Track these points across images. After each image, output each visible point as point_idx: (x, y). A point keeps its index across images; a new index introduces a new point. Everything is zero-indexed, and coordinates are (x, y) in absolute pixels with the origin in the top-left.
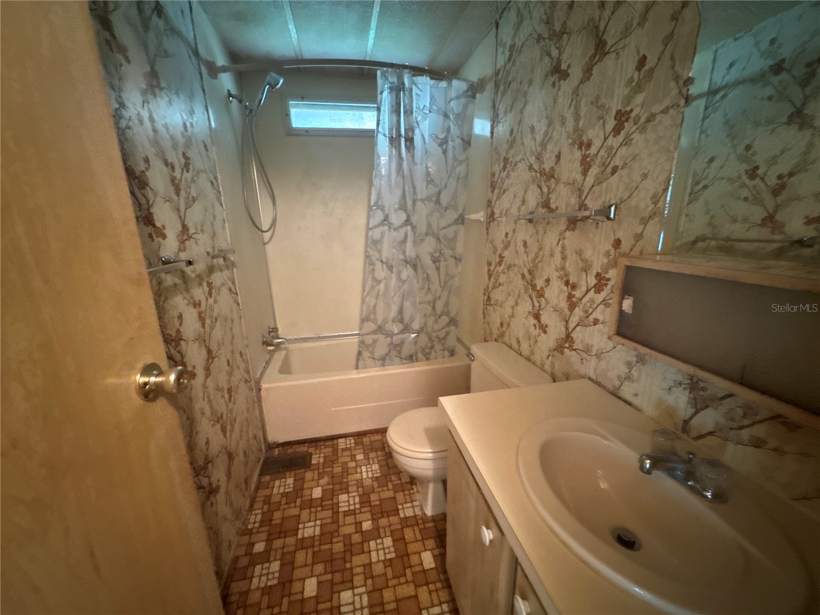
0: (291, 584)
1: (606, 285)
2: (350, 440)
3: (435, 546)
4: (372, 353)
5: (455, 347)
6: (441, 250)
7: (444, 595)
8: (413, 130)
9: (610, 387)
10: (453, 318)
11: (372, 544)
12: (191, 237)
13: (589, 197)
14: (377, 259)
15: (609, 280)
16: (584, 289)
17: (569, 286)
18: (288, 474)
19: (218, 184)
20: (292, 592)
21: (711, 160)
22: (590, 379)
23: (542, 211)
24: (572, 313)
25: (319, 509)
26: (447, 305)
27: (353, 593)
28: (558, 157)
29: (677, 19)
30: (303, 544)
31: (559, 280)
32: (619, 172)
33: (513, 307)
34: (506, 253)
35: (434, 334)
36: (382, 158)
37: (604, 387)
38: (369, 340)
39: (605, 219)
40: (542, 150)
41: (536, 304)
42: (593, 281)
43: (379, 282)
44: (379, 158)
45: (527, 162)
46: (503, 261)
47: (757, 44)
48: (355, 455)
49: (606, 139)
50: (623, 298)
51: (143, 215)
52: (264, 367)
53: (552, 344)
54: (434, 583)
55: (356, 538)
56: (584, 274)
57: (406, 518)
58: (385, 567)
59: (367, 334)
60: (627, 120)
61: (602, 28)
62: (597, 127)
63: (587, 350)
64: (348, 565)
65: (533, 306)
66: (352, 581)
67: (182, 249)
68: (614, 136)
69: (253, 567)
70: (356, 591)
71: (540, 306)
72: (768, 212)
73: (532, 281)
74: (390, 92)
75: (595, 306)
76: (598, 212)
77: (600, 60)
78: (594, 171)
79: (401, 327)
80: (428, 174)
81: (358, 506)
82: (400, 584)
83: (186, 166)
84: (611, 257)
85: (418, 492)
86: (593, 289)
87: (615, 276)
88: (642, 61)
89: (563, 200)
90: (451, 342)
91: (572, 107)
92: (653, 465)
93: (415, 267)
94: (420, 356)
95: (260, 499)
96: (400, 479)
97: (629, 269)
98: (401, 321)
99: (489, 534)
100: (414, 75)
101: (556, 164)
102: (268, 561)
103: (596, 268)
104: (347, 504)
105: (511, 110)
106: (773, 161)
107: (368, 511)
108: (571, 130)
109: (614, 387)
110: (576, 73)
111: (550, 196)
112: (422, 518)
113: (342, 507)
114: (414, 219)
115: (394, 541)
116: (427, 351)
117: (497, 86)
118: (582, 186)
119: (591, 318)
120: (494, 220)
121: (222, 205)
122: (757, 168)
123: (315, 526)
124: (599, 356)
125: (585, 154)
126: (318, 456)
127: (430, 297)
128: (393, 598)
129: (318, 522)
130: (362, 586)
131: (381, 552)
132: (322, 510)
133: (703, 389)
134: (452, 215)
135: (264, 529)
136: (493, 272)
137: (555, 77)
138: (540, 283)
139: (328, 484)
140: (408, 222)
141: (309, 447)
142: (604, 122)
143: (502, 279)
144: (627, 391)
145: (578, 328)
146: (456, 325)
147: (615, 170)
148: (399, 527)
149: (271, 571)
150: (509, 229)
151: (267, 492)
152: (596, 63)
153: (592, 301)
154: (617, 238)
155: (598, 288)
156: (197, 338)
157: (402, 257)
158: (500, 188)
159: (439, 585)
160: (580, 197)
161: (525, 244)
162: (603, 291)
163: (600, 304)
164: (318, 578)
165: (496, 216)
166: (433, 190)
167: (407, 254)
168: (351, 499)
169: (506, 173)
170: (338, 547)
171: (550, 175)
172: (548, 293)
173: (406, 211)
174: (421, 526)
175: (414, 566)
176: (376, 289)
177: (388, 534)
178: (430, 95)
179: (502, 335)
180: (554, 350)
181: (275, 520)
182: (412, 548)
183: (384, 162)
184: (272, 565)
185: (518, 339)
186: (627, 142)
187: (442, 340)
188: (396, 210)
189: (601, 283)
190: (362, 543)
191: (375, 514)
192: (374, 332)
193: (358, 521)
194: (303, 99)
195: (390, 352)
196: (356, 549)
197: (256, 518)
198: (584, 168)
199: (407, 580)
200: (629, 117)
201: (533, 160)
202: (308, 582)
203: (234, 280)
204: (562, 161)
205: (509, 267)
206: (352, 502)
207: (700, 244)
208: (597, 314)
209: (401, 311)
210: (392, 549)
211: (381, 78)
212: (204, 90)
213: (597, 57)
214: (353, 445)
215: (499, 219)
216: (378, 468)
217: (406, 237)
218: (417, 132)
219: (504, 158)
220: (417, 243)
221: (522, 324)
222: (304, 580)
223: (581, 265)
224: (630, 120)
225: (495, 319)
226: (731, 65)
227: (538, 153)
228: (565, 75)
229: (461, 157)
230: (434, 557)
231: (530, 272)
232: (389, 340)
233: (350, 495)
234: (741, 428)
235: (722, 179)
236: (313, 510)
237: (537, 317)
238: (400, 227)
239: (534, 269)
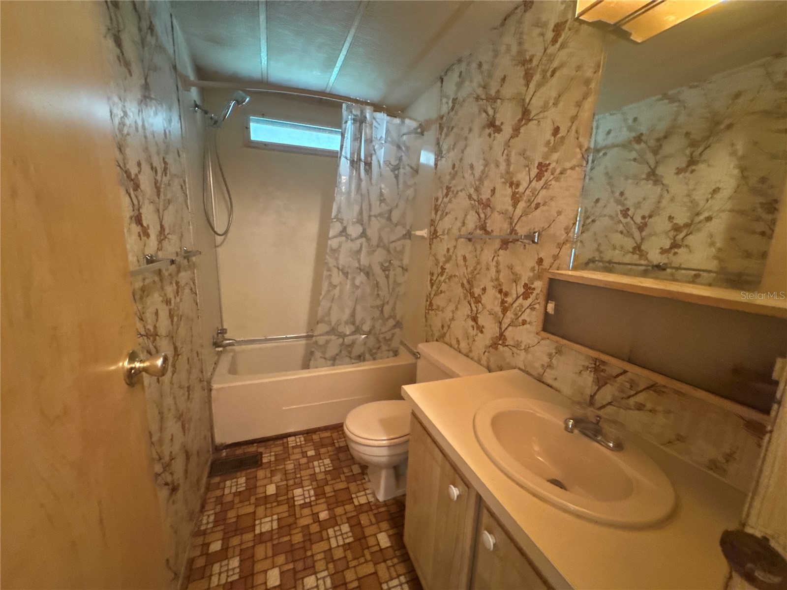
0: (253, 577)
1: (532, 293)
2: (300, 438)
3: (388, 528)
4: (324, 353)
5: (398, 348)
6: (390, 261)
7: (401, 569)
8: (371, 156)
9: (535, 373)
10: (398, 321)
11: (331, 532)
12: (166, 237)
13: (518, 225)
14: (335, 266)
15: (534, 289)
16: (515, 296)
17: (502, 294)
18: (239, 474)
19: (186, 188)
20: (254, 585)
21: (597, 201)
22: (520, 369)
23: (478, 232)
24: (504, 315)
25: (275, 504)
26: (394, 309)
27: (316, 577)
28: (493, 191)
29: (580, 106)
30: (261, 539)
31: (494, 289)
32: (541, 207)
33: (453, 312)
34: (447, 266)
35: (382, 336)
36: (343, 177)
37: (531, 375)
38: (321, 340)
39: (531, 243)
40: (480, 184)
41: (474, 309)
42: (521, 290)
43: (335, 287)
44: (340, 177)
45: (467, 192)
46: (444, 272)
47: (625, 120)
48: (306, 452)
49: (531, 182)
50: (547, 303)
51: (135, 215)
52: (214, 368)
53: (488, 342)
54: (391, 559)
55: (315, 528)
56: (514, 284)
57: (361, 505)
58: (345, 551)
59: (321, 335)
60: (546, 171)
61: (527, 101)
62: (524, 173)
63: (517, 345)
64: (309, 553)
65: (472, 310)
66: (314, 567)
67: (160, 248)
68: (537, 181)
69: (210, 566)
70: (319, 576)
71: (477, 311)
72: (637, 243)
73: (470, 290)
74: (353, 123)
75: (523, 310)
76: (527, 237)
77: (526, 124)
78: (522, 205)
79: (353, 328)
80: (381, 194)
81: (313, 498)
82: (360, 564)
83: (165, 170)
84: (536, 272)
85: (369, 481)
86: (522, 297)
87: (539, 286)
88: (556, 131)
89: (498, 225)
90: (395, 344)
91: (504, 155)
92: (574, 426)
93: (367, 274)
94: (367, 356)
95: (212, 500)
96: (352, 471)
97: (552, 281)
98: (353, 323)
99: (456, 491)
100: (375, 111)
101: (492, 196)
102: (227, 558)
103: (524, 280)
104: (302, 497)
105: (453, 149)
106: (638, 205)
107: (324, 503)
108: (503, 172)
109: (539, 374)
110: (507, 130)
111: (486, 221)
112: (375, 505)
113: (297, 500)
114: (369, 232)
115: (351, 527)
116: (374, 351)
117: (441, 128)
118: (513, 215)
119: (520, 319)
120: (437, 237)
121: (188, 208)
122: (628, 209)
123: (272, 521)
124: (526, 350)
125: (515, 192)
126: (269, 454)
127: (379, 302)
128: (354, 577)
129: (275, 517)
130: (324, 570)
131: (340, 538)
132: (278, 505)
133: (604, 371)
134: (400, 231)
135: (219, 528)
136: (435, 281)
137: (490, 130)
138: (477, 291)
139: (282, 480)
140: (364, 234)
141: (258, 447)
142: (529, 169)
143: (444, 287)
144: (548, 377)
145: (510, 328)
146: (401, 328)
147: (537, 206)
148: (354, 514)
149: (230, 567)
150: (450, 246)
151: (218, 493)
152: (523, 126)
153: (521, 306)
154: (540, 257)
155: (526, 296)
156: (168, 334)
157: (357, 265)
158: (443, 211)
159: (395, 560)
160: (511, 224)
161: (465, 258)
162: (529, 298)
163: (527, 308)
164: (280, 568)
165: (438, 234)
166: (385, 208)
167: (361, 263)
168: (306, 493)
169: (448, 199)
170: (298, 538)
171: (487, 205)
172: (484, 299)
173: (362, 225)
174: (375, 512)
175: (371, 547)
176: (332, 293)
177: (345, 520)
178: (386, 128)
179: (443, 336)
180: (490, 347)
181: (230, 518)
182: (368, 531)
183: (344, 181)
184: (231, 562)
185: (457, 338)
186: (546, 186)
187: (388, 341)
188: (354, 223)
189: (528, 291)
190: (320, 532)
191: (330, 504)
192: (328, 333)
193: (314, 512)
194: (263, 115)
195: (341, 351)
196: (315, 538)
197: (208, 519)
198: (514, 202)
199: (366, 560)
200: (548, 169)
201: (472, 191)
202: (270, 573)
203: (195, 280)
204: (497, 194)
205: (450, 277)
206: (307, 496)
207: (591, 265)
208: (524, 317)
209: (353, 314)
210: (350, 534)
211: (346, 111)
212: (179, 100)
213: (524, 121)
214: (303, 443)
215: (442, 237)
216: (330, 462)
217: (361, 247)
218: (374, 157)
219: (447, 186)
220: (371, 253)
221: (461, 325)
222: (266, 571)
223: (512, 277)
224: (548, 171)
225: (436, 322)
226: (609, 132)
227: (476, 186)
228: (498, 130)
229: (410, 182)
230: (389, 536)
231: (468, 282)
232: (341, 340)
233: (305, 489)
234: (629, 397)
235: (605, 215)
236: (268, 506)
237: (475, 319)
238: (357, 238)
239: (473, 280)
